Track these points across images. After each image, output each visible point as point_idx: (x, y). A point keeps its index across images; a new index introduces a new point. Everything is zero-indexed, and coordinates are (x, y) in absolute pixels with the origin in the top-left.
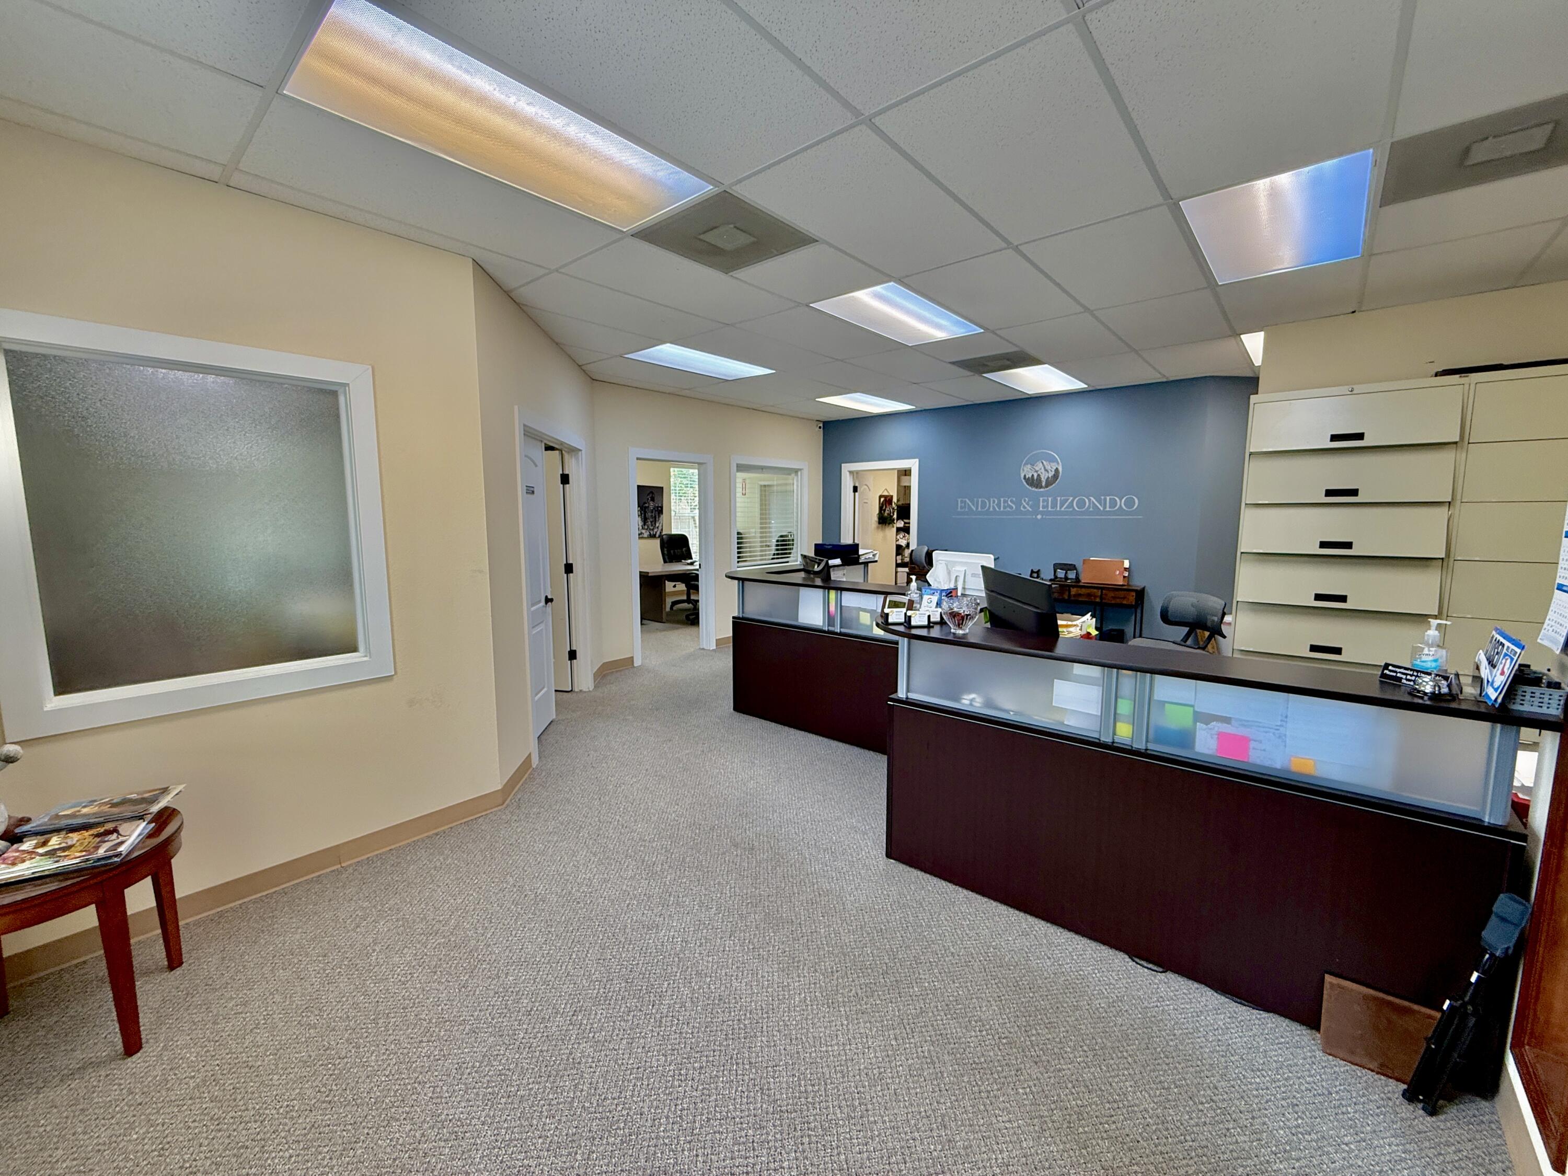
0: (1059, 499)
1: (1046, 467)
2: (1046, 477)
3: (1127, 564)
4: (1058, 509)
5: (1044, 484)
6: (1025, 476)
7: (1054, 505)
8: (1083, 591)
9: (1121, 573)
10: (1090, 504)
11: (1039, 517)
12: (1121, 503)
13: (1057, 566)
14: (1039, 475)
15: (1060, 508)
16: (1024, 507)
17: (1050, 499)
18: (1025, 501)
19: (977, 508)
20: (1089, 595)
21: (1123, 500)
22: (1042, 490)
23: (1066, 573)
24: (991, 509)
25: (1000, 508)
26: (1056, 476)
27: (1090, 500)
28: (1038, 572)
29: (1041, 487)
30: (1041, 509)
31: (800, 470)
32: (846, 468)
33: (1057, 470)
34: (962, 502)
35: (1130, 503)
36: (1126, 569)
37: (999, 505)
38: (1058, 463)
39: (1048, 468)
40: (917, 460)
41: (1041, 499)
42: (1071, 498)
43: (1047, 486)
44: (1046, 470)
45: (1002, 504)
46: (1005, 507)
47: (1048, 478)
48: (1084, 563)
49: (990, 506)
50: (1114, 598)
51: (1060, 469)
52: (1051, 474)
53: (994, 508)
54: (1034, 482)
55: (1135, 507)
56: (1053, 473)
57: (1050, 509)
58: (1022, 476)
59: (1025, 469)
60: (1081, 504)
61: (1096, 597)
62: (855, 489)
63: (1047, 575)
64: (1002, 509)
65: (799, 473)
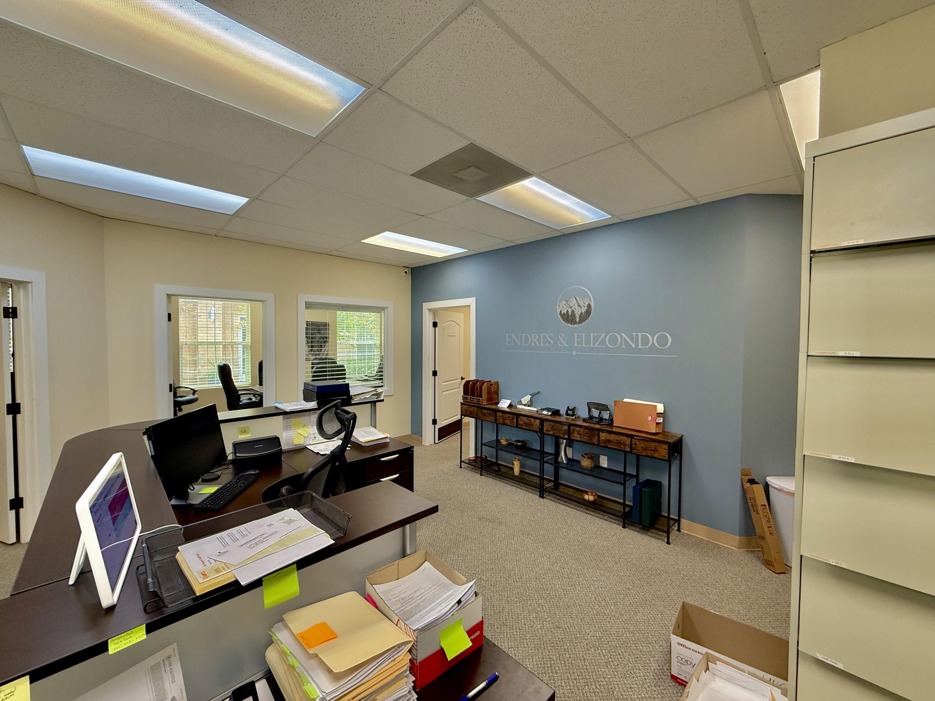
0: (592, 335)
1: (579, 302)
2: (580, 313)
3: (660, 408)
4: (592, 346)
5: (577, 320)
6: (561, 312)
7: (588, 342)
8: (612, 437)
9: (654, 419)
10: (622, 340)
11: (574, 353)
12: (653, 340)
13: (590, 406)
14: (573, 311)
15: (594, 345)
16: (561, 343)
17: (584, 335)
18: (561, 336)
19: (521, 343)
20: (619, 443)
21: (655, 338)
22: (576, 326)
23: (600, 413)
24: (533, 344)
25: (540, 344)
26: (588, 312)
27: (621, 337)
28: (573, 410)
29: (575, 323)
30: (576, 345)
31: (387, 308)
32: (427, 306)
33: (589, 306)
34: (509, 337)
35: (662, 340)
36: (659, 415)
37: (539, 340)
38: (590, 300)
39: (581, 303)
40: (474, 298)
41: (576, 335)
42: (604, 334)
43: (580, 322)
44: (579, 306)
45: (542, 340)
46: (544, 343)
47: (582, 313)
48: (615, 405)
49: (531, 341)
50: (644, 449)
51: (592, 304)
52: (584, 310)
53: (535, 343)
54: (569, 318)
55: (669, 344)
56: (586, 309)
57: (584, 345)
58: (558, 313)
59: (561, 305)
60: (613, 340)
61: (625, 445)
62: (435, 325)
63: (583, 413)
64: (542, 345)
65: (386, 310)
